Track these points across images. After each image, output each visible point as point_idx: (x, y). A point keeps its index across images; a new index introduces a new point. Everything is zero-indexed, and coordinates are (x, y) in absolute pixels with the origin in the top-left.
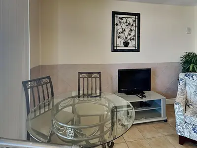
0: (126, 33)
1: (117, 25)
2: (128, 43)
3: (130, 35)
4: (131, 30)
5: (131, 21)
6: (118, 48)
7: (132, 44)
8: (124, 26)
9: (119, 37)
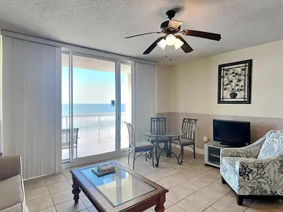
0: (233, 84)
1: (223, 77)
2: (236, 95)
3: (237, 85)
4: (239, 81)
5: (239, 70)
6: (224, 100)
7: (241, 95)
8: (231, 77)
9: (225, 89)
